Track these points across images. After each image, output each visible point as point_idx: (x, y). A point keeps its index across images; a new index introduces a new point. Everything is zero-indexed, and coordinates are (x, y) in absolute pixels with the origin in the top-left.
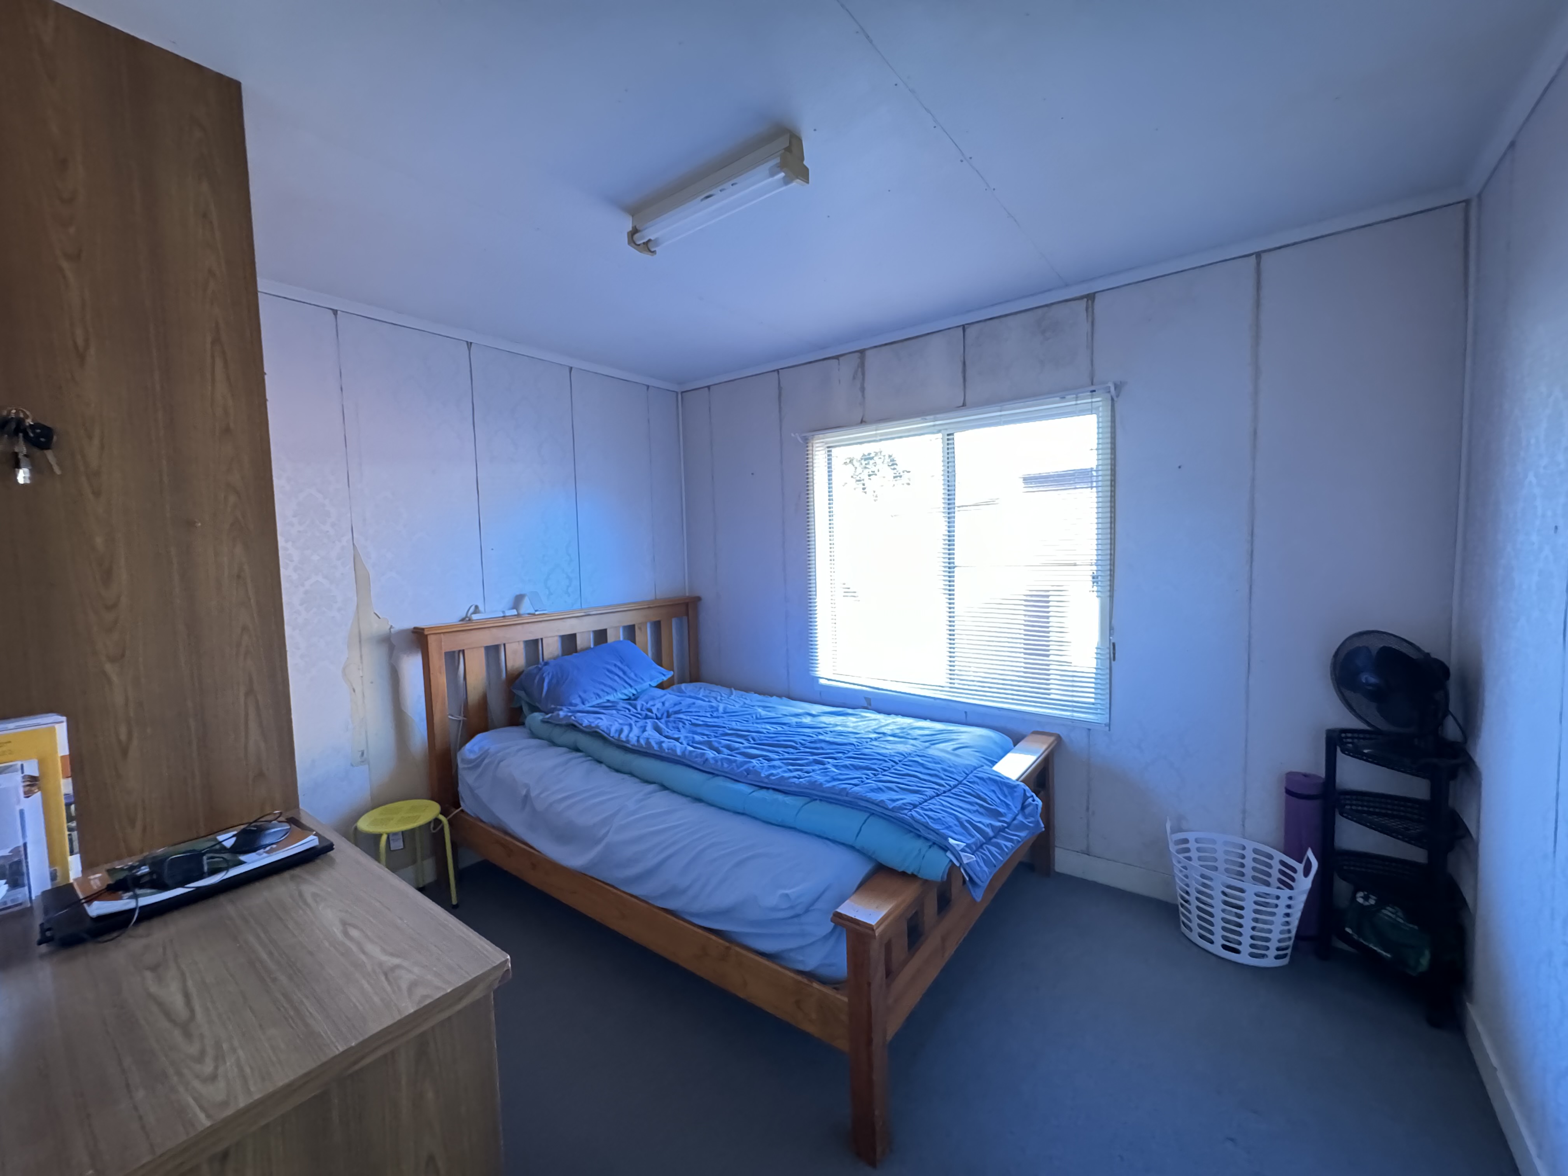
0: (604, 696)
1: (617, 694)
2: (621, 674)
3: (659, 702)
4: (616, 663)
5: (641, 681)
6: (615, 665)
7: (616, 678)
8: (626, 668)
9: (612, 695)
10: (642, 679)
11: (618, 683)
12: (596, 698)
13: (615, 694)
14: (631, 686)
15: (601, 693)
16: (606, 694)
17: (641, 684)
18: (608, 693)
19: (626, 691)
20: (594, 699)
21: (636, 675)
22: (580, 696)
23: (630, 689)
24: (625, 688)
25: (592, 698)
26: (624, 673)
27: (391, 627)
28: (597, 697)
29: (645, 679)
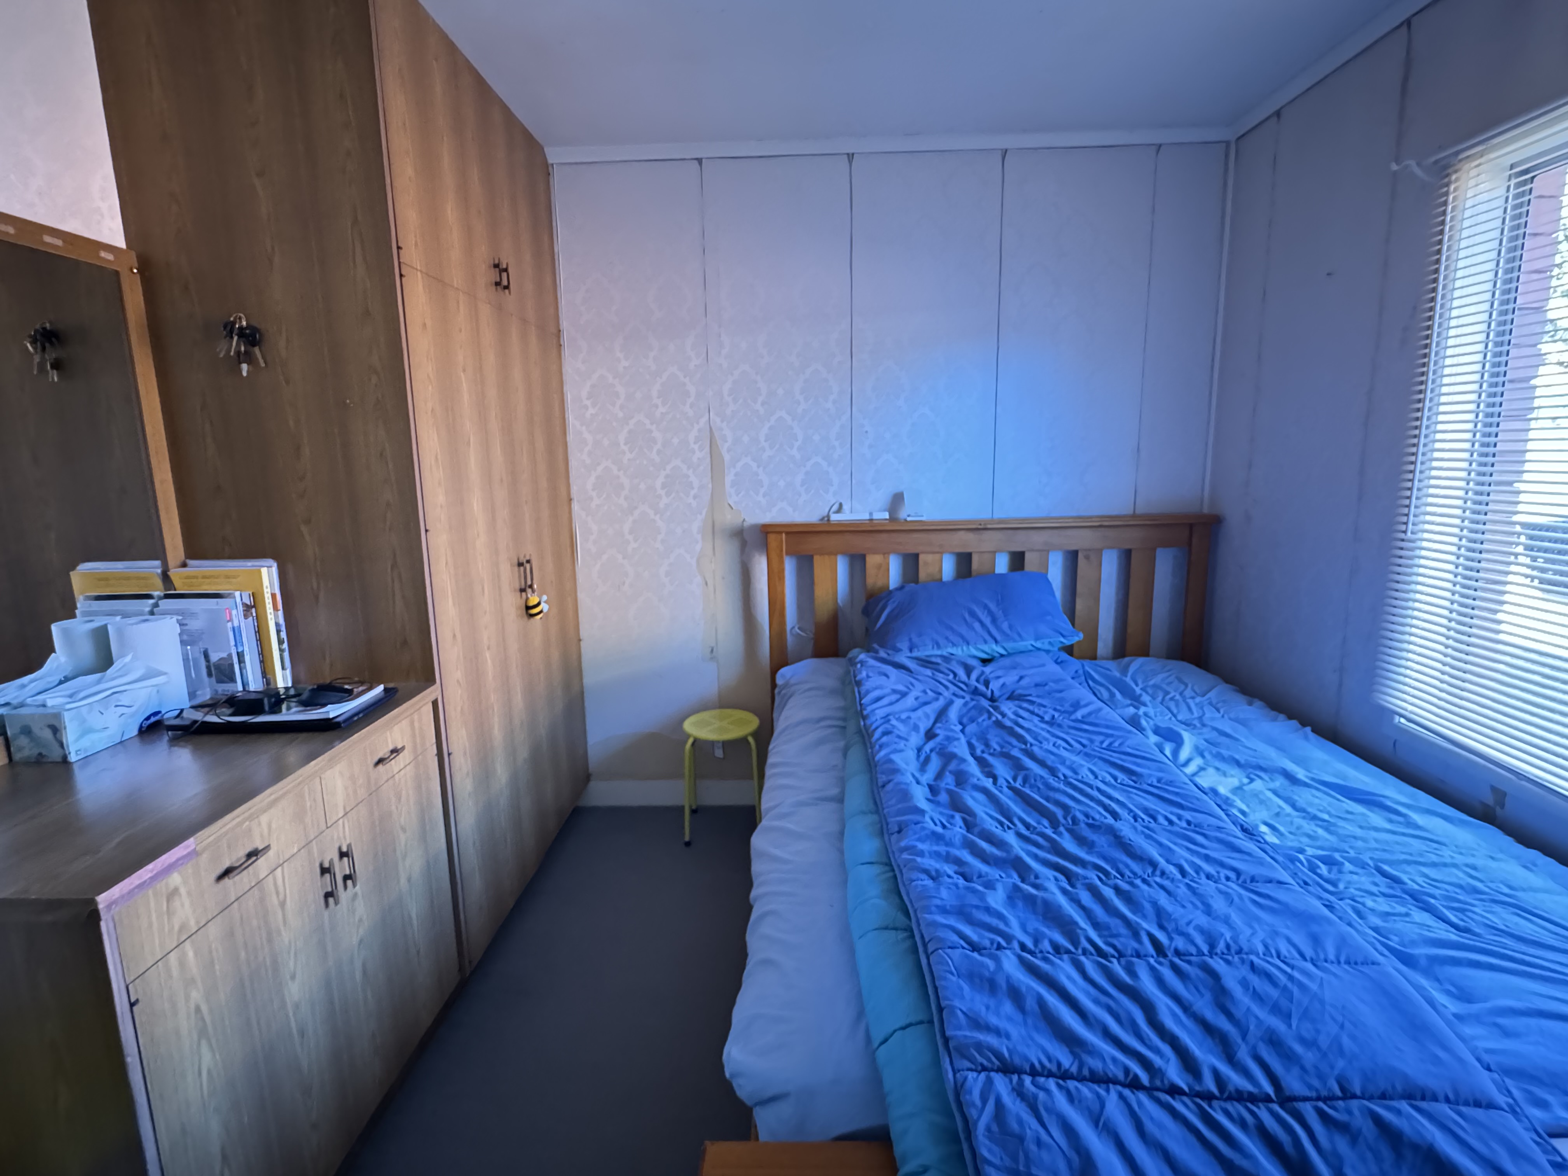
0: (946, 647)
1: (968, 648)
2: (987, 621)
3: (1017, 675)
4: (987, 601)
5: (1016, 637)
6: (986, 607)
7: (977, 625)
8: (999, 614)
9: (960, 649)
10: (1019, 635)
11: (976, 632)
12: (933, 648)
13: (965, 648)
14: (996, 642)
15: (942, 642)
16: (951, 644)
17: (1015, 641)
18: (954, 645)
19: (986, 648)
20: (931, 647)
21: (1011, 627)
22: (910, 640)
23: (994, 646)
24: (986, 642)
25: (925, 645)
26: (994, 621)
27: (744, 520)
28: (935, 646)
29: (1024, 635)
